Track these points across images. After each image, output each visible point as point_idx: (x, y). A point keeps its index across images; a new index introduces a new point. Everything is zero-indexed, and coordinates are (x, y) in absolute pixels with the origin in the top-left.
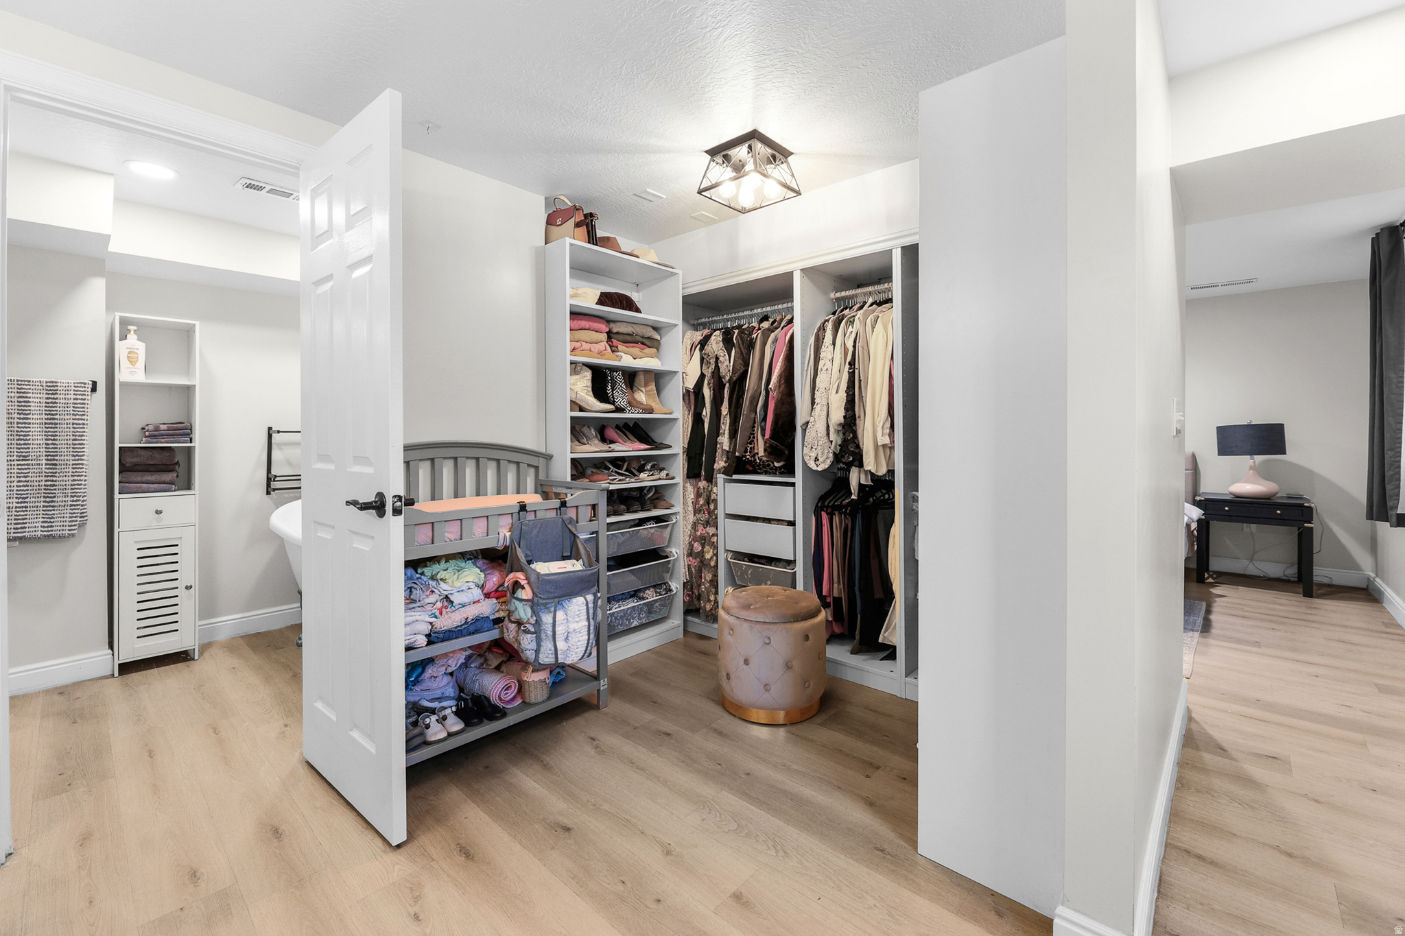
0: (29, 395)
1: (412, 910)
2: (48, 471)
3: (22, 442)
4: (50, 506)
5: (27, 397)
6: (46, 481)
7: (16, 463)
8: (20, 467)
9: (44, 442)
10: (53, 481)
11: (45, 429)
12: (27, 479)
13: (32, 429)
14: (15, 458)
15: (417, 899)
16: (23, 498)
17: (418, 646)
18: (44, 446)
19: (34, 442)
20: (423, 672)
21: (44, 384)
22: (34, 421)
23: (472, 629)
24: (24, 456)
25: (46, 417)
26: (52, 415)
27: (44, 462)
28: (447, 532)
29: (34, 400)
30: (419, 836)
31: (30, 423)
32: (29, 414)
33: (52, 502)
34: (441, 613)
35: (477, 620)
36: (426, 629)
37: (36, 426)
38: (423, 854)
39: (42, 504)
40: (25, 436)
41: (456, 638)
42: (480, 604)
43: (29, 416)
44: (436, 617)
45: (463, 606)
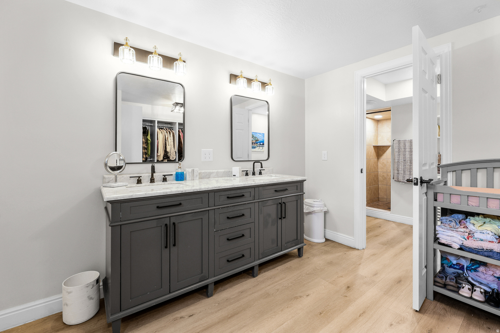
0: (406, 144)
1: (393, 323)
2: (410, 165)
3: (404, 156)
4: (410, 174)
5: (405, 145)
6: (410, 167)
7: (403, 162)
8: (404, 163)
9: (409, 156)
10: (411, 167)
11: (409, 153)
12: (406, 166)
13: (406, 153)
14: (403, 161)
15: (398, 323)
16: (405, 171)
17: (453, 247)
18: (409, 158)
19: (407, 157)
20: (479, 267)
21: (409, 141)
22: (407, 151)
23: (486, 254)
24: (405, 160)
25: (410, 150)
26: (411, 149)
27: (409, 162)
28: (471, 201)
29: (407, 145)
30: (426, 316)
31: (406, 152)
32: (406, 149)
33: (411, 173)
34: (468, 239)
35: (491, 251)
36: (460, 243)
37: (407, 152)
38: (418, 319)
39: (409, 173)
40: (405, 155)
41: (476, 254)
42: (493, 244)
43: (406, 150)
44: (466, 239)
45: (482, 241)
